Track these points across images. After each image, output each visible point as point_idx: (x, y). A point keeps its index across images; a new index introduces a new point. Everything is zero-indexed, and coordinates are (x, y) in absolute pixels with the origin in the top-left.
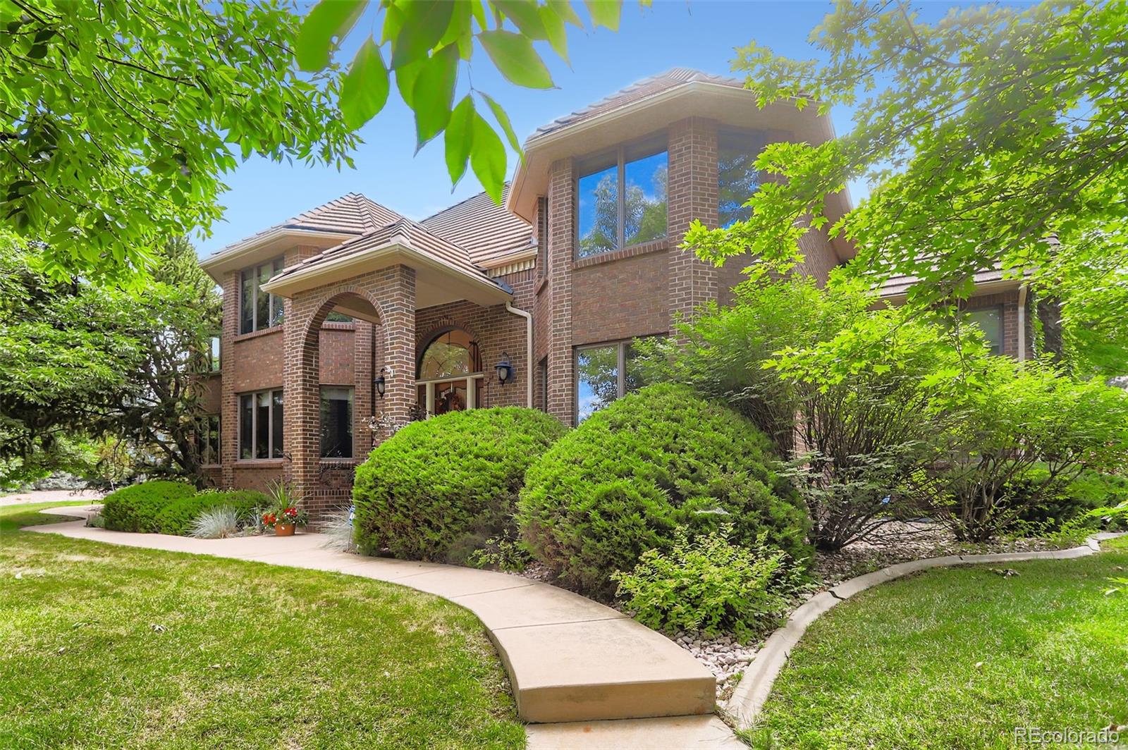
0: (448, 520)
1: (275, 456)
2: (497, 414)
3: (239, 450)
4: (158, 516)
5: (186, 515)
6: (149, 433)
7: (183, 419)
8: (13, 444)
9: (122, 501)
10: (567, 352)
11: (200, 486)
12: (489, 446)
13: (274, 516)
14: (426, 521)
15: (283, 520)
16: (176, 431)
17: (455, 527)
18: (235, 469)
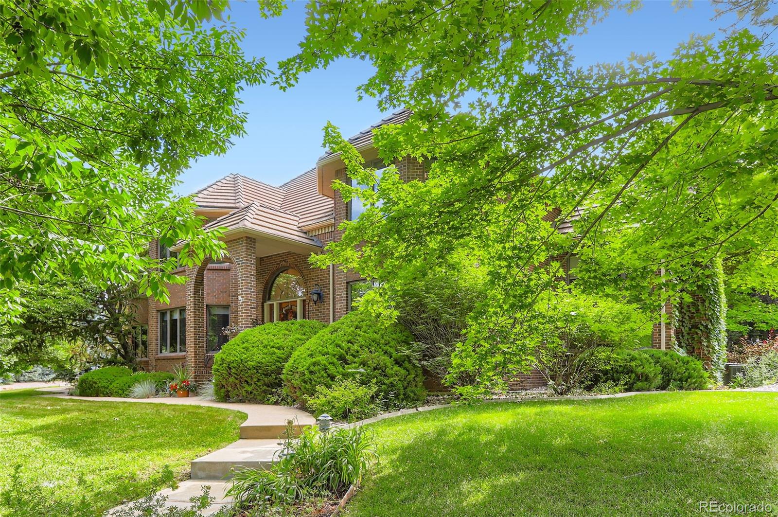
0: (255, 380)
1: (181, 351)
2: (292, 324)
3: (159, 347)
4: (111, 386)
5: (127, 385)
6: (104, 338)
7: (124, 328)
8: (21, 346)
9: (90, 378)
10: (344, 286)
11: (135, 370)
12: (279, 342)
13: (176, 385)
14: (246, 381)
15: (181, 387)
16: (119, 336)
17: (259, 384)
18: (157, 360)
